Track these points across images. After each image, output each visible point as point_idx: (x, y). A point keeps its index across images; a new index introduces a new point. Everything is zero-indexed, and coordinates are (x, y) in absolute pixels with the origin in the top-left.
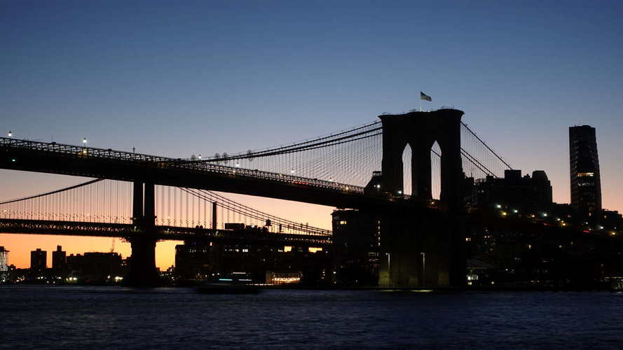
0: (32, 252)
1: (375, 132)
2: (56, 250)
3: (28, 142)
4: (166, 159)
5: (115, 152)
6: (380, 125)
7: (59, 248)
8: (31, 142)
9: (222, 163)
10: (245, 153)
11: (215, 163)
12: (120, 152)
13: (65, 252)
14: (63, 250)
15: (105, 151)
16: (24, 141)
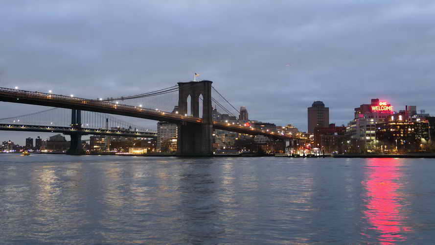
0: (27, 139)
1: (176, 90)
2: (37, 138)
3: (24, 91)
4: (86, 99)
5: (64, 96)
6: (178, 87)
8: (26, 91)
9: (110, 102)
10: (120, 97)
11: (107, 102)
14: (40, 138)
16: (22, 91)
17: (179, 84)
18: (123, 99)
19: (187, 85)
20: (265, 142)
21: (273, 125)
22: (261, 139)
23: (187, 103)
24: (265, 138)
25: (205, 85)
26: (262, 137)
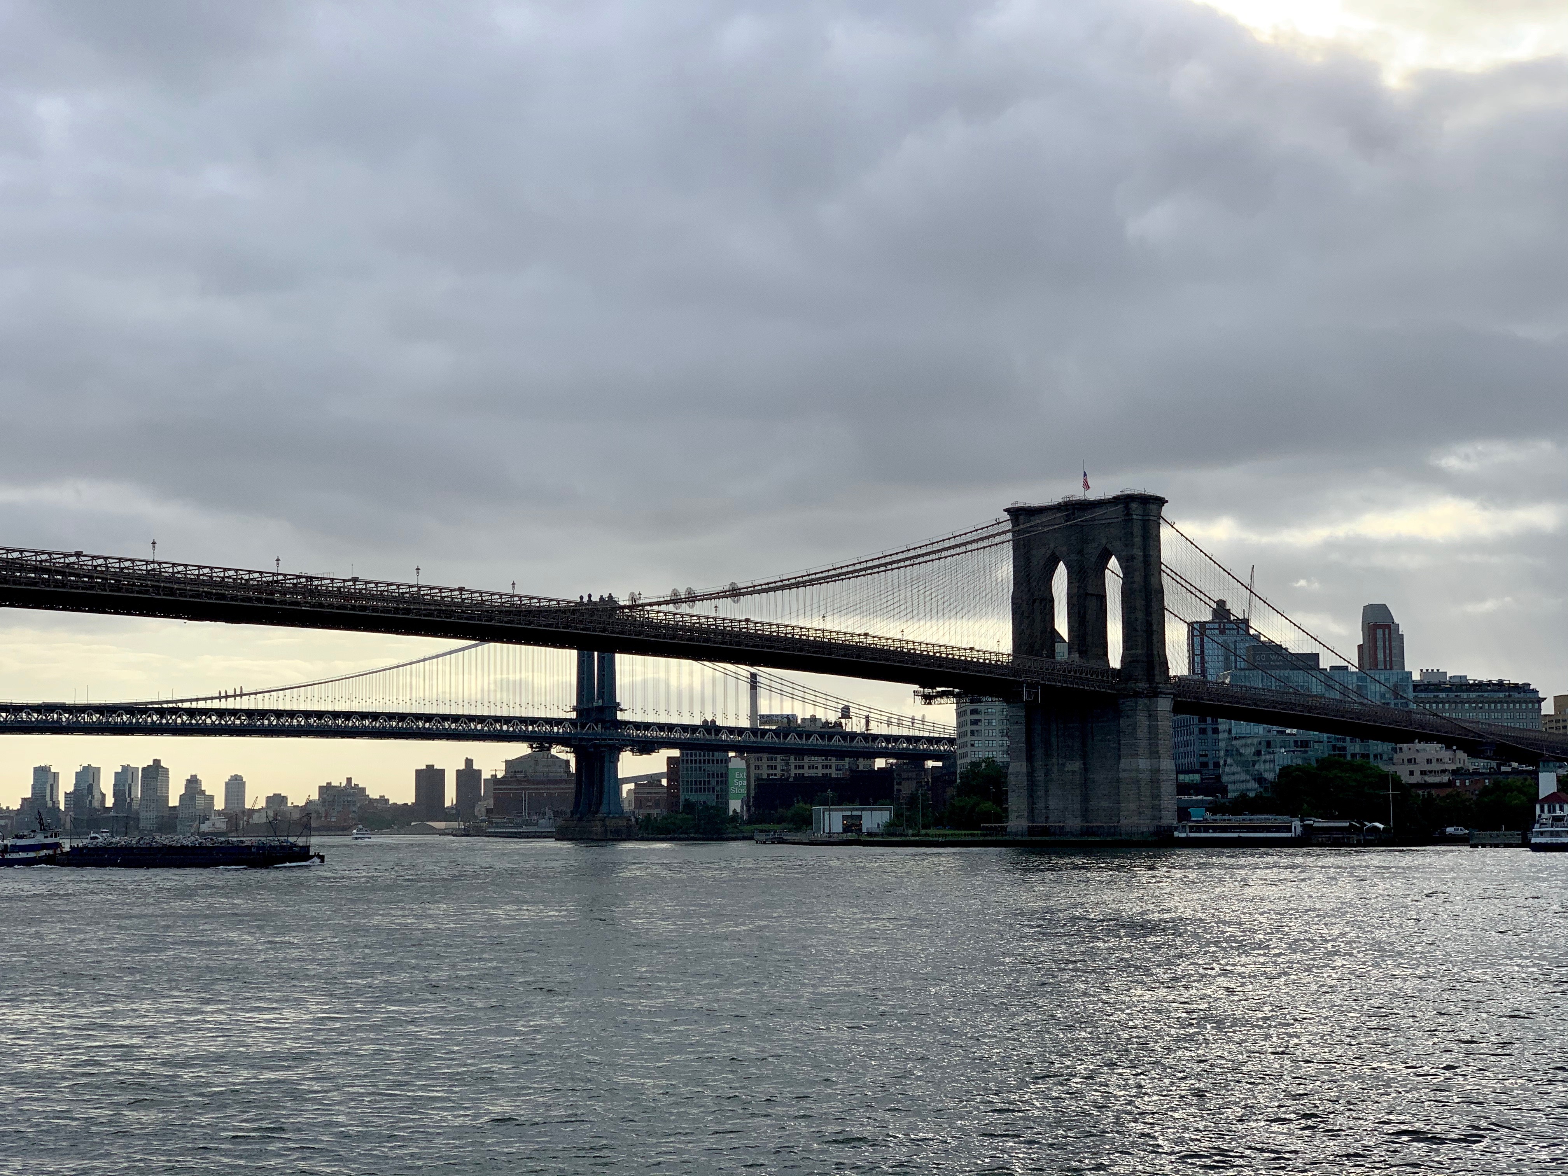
0: (418, 772)
2: (462, 767)
3: (306, 577)
4: (569, 602)
5: (472, 592)
6: (1009, 526)
7: (469, 762)
8: (311, 578)
9: (684, 608)
10: (723, 585)
11: (671, 608)
12: (481, 593)
13: (480, 771)
14: (475, 767)
15: (452, 591)
16: (298, 577)
17: (1017, 514)
18: (735, 593)
19: (1049, 517)
20: (1445, 779)
21: (1524, 688)
22: (1429, 761)
23: (1052, 600)
24: (1446, 754)
25: (1128, 513)
26: (1433, 749)
